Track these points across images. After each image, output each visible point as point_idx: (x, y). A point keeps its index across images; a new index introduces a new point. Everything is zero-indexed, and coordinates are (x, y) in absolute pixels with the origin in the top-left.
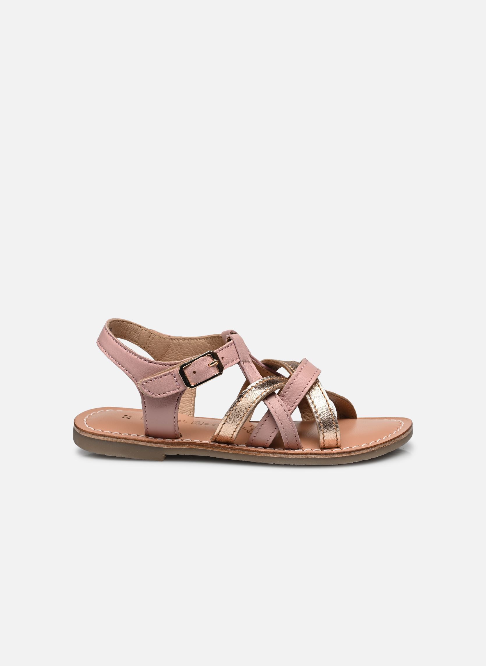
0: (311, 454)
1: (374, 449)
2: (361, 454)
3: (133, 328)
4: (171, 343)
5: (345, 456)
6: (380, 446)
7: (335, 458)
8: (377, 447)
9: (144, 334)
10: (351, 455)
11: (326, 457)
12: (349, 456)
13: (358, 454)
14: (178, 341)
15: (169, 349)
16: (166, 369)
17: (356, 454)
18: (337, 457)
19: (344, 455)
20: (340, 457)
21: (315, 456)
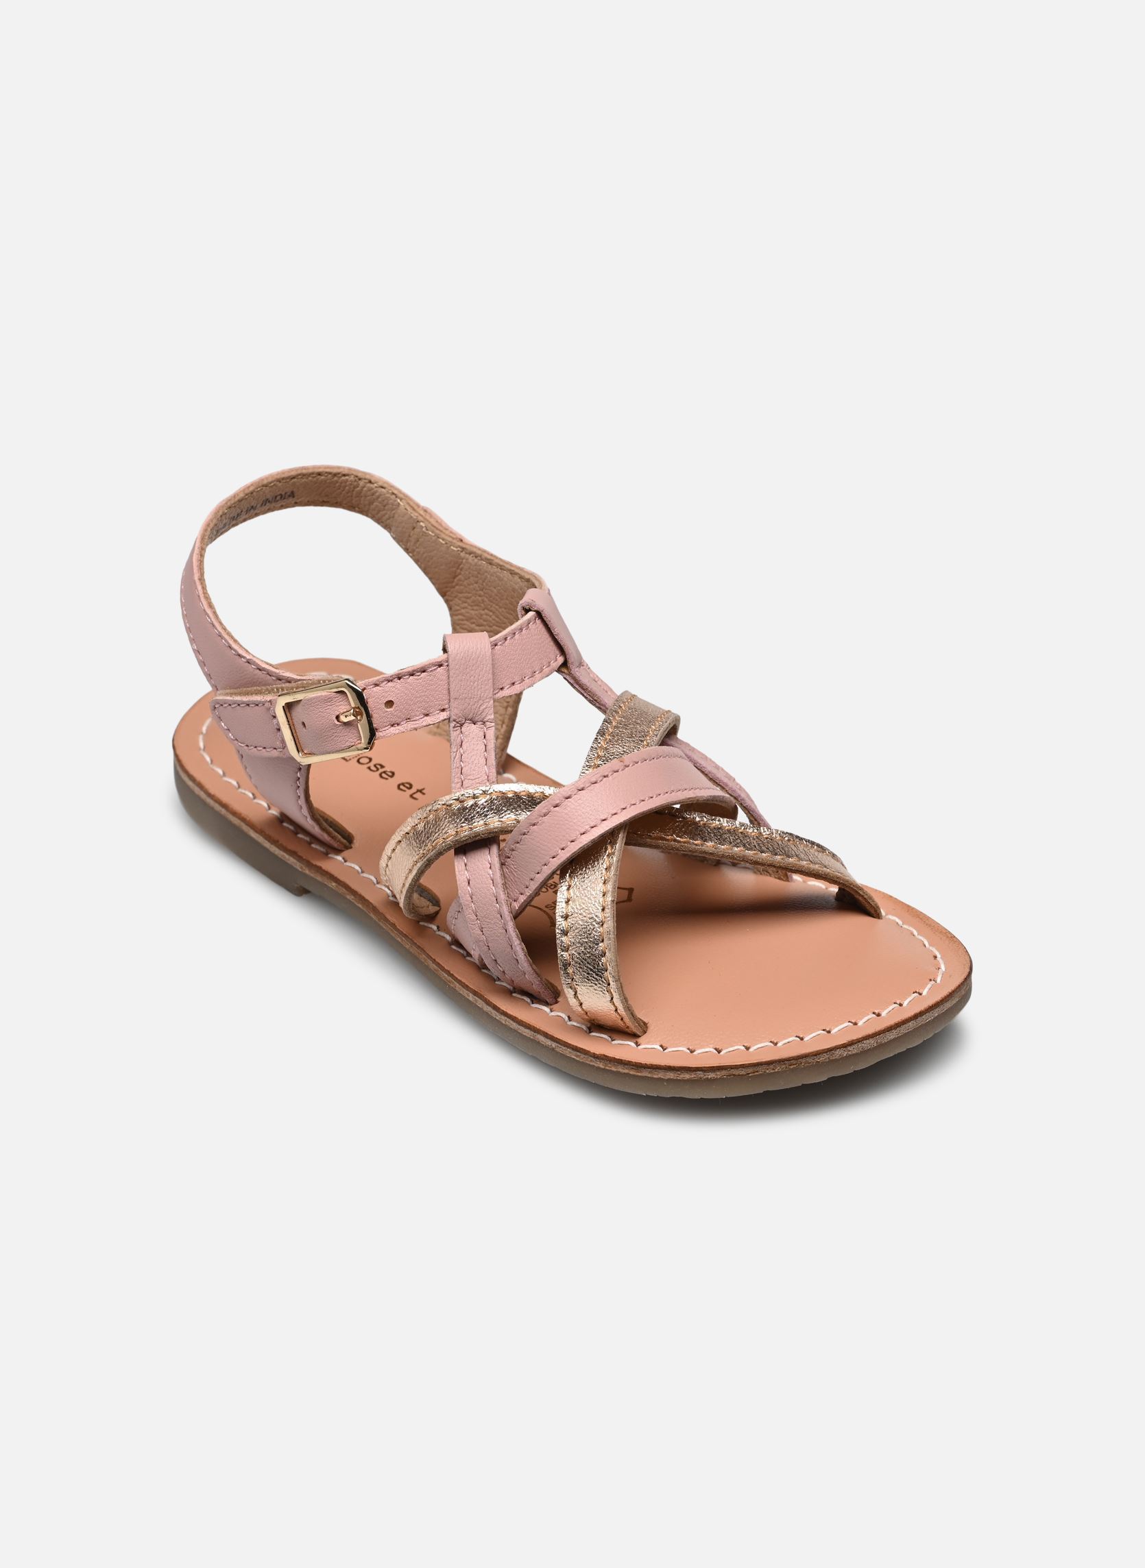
0: (546, 1035)
1: (711, 1075)
2: (669, 1079)
3: (377, 494)
4: (463, 559)
5: (624, 1073)
6: (736, 1072)
7: (598, 1068)
8: (724, 1072)
9: (403, 517)
10: (639, 1074)
11: (578, 1059)
12: (634, 1075)
13: (659, 1076)
14: (476, 560)
15: (460, 574)
16: (265, 685)
17: (655, 1076)
18: (603, 1067)
19: (621, 1069)
20: (611, 1070)
21: (554, 1045)
